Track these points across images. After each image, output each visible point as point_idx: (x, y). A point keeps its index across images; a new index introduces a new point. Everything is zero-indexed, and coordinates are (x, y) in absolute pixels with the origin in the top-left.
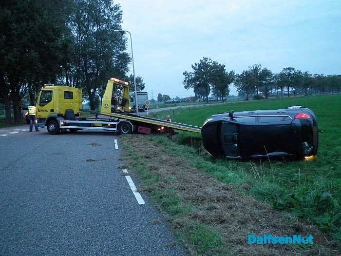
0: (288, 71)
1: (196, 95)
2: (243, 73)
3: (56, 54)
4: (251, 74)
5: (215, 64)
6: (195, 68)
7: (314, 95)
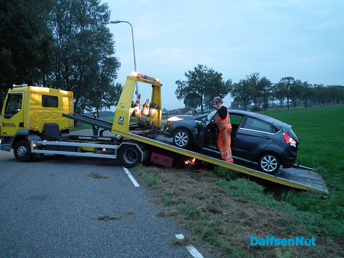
0: (287, 80)
1: (186, 106)
2: (240, 83)
3: (34, 53)
4: (249, 84)
5: (211, 72)
6: (188, 76)
7: (314, 106)
